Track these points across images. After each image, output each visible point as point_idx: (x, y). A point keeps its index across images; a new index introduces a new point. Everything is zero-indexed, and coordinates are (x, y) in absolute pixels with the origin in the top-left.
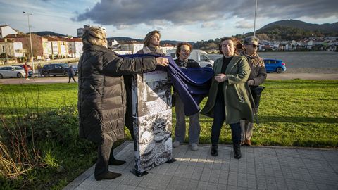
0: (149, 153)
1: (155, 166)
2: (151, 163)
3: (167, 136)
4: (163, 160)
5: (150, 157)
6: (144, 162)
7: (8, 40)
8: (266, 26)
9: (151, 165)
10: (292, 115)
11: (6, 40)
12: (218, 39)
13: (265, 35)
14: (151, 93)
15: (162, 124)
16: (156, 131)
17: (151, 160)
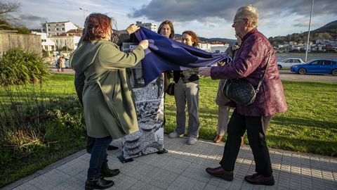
0: (136, 141)
1: (143, 155)
2: (138, 151)
3: (158, 125)
4: (152, 150)
5: (137, 144)
6: (130, 149)
7: (70, 35)
8: (328, 24)
9: (138, 154)
10: (327, 119)
11: (68, 35)
12: (271, 37)
13: (327, 34)
14: (139, 79)
15: (152, 113)
16: (144, 120)
17: (137, 147)
